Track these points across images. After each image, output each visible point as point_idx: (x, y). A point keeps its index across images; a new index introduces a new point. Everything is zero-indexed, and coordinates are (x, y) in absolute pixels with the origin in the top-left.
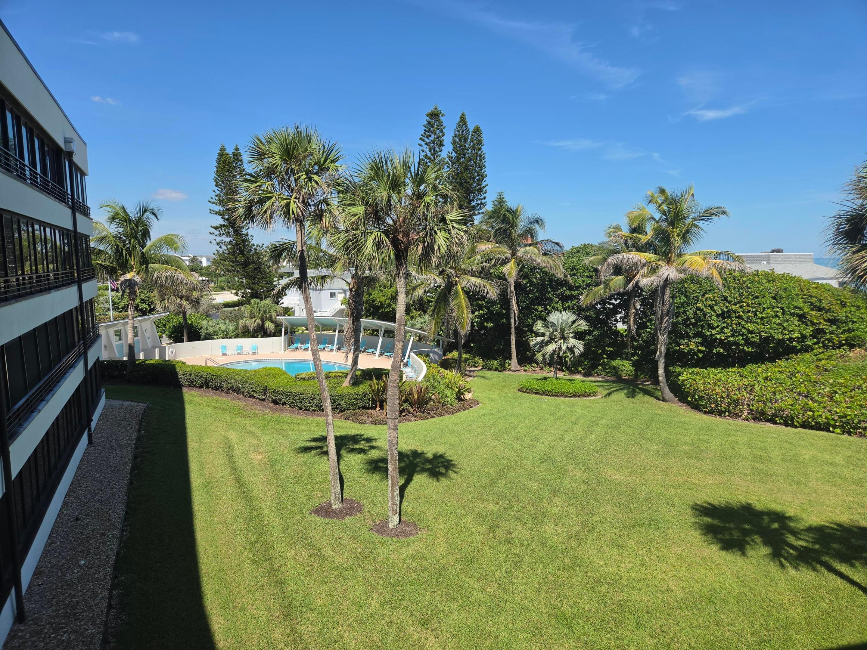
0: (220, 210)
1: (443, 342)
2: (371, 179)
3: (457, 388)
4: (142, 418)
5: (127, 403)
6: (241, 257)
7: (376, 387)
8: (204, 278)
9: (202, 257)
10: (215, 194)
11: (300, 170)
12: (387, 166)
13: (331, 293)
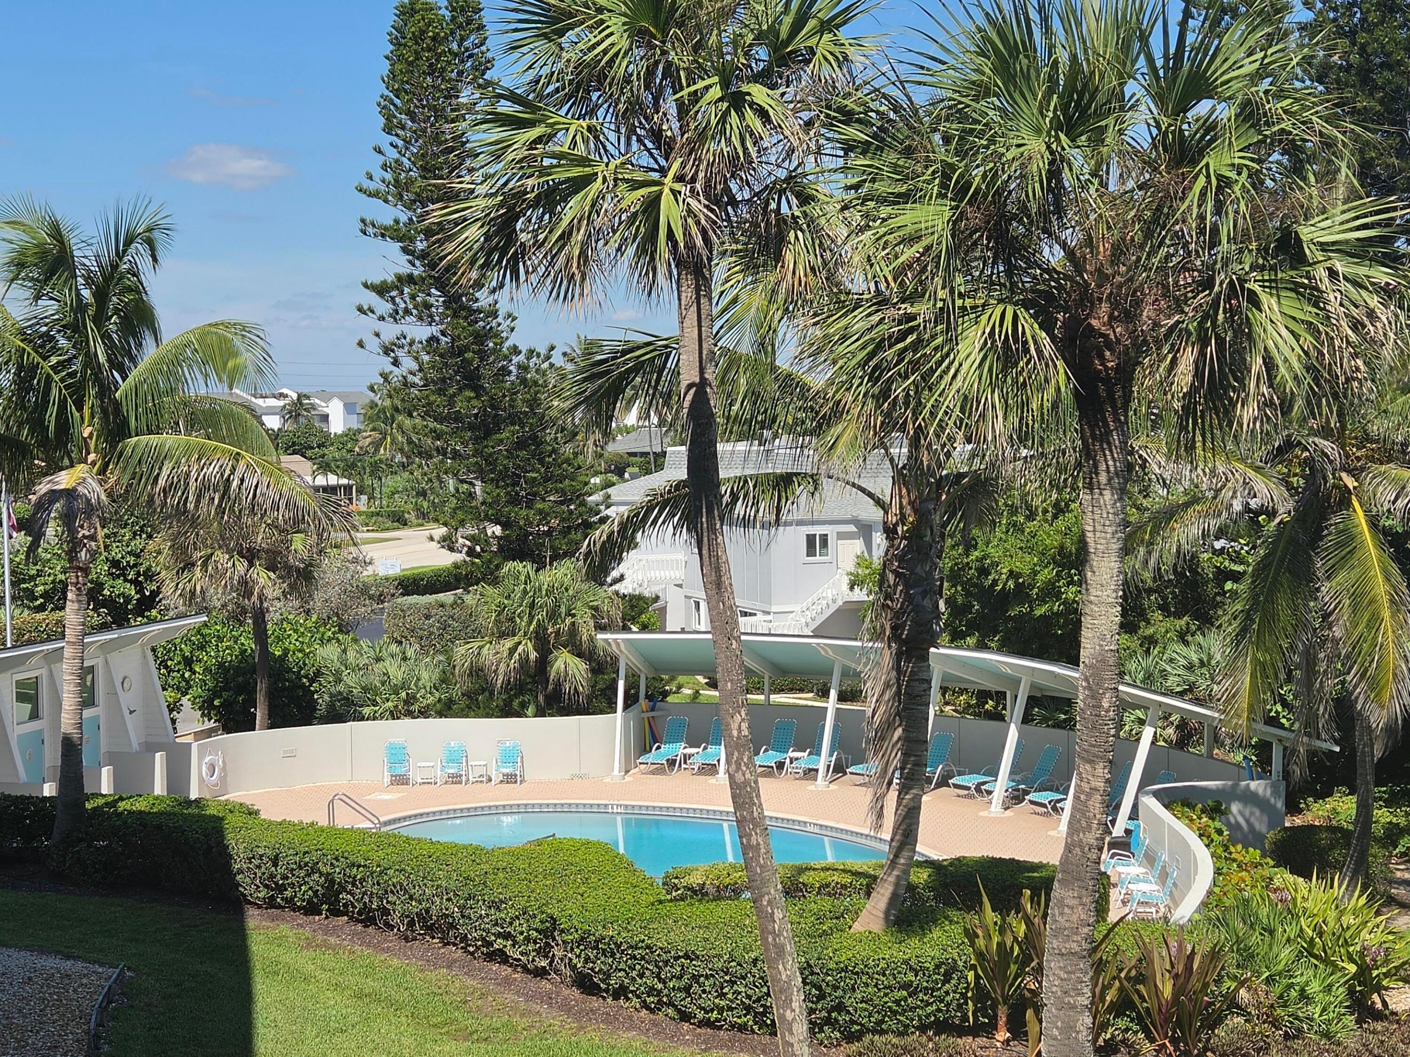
0: (397, 222)
1: (1289, 754)
2: (982, 91)
3: (1351, 960)
4: (98, 1025)
5: (51, 963)
6: (469, 399)
7: (996, 939)
8: (333, 480)
9: (327, 397)
10: (381, 159)
11: (700, 66)
12: (1047, 31)
13: (811, 539)
